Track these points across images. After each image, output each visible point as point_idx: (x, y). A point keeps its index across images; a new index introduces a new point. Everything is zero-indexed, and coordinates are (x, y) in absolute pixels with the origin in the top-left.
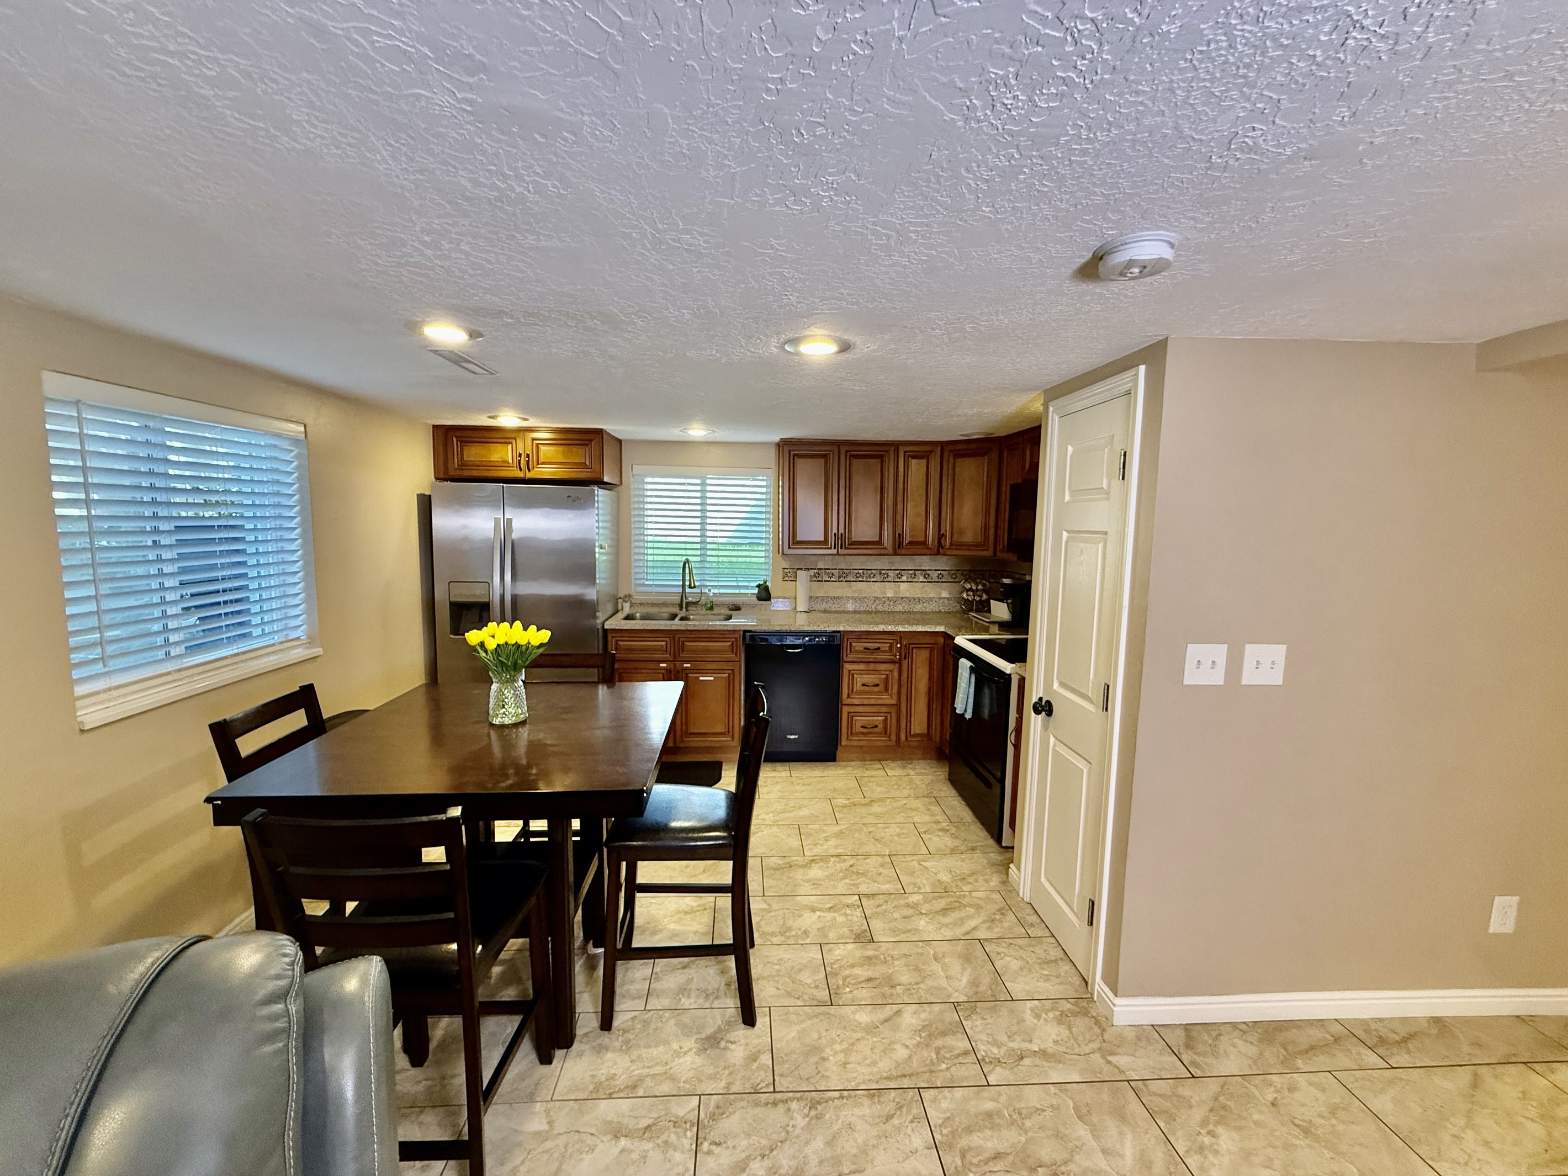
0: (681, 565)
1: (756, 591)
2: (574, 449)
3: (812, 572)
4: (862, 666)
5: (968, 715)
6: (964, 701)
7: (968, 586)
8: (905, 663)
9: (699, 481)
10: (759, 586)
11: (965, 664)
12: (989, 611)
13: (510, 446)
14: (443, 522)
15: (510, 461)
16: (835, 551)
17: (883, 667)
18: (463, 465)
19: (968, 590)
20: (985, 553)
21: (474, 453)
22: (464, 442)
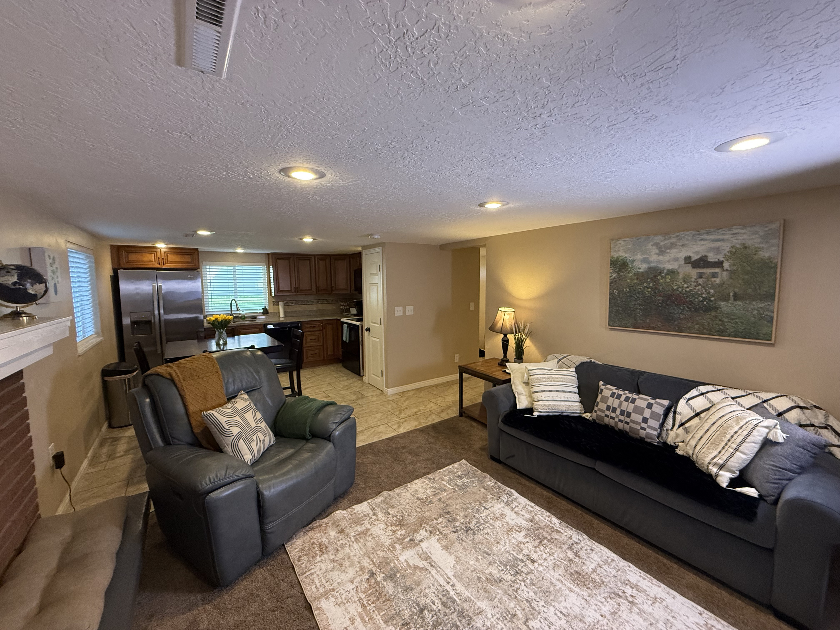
0: (230, 302)
1: (262, 311)
2: (186, 256)
3: (285, 302)
4: (309, 333)
5: (347, 341)
6: (346, 337)
7: (342, 304)
8: (324, 331)
9: (232, 268)
10: (263, 309)
11: (345, 326)
12: (350, 312)
13: (153, 255)
14: (125, 287)
15: (154, 260)
16: (295, 294)
17: (316, 333)
18: (128, 262)
19: (342, 305)
20: (347, 292)
21: (133, 257)
22: (129, 253)
